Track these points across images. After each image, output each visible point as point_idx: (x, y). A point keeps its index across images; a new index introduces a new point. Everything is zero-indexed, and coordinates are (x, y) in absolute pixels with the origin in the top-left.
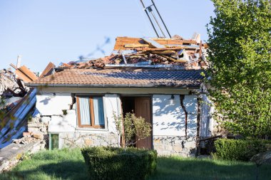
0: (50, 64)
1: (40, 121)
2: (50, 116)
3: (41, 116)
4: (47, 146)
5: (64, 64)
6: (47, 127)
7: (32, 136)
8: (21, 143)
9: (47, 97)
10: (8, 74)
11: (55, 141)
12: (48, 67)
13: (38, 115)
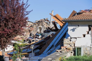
0: (74, 11)
1: (71, 41)
2: (76, 38)
3: (71, 38)
4: (75, 54)
5: (82, 11)
6: (74, 44)
7: (66, 49)
8: (61, 52)
9: (74, 27)
10: (46, 22)
11: (79, 52)
12: (72, 13)
13: (69, 38)
